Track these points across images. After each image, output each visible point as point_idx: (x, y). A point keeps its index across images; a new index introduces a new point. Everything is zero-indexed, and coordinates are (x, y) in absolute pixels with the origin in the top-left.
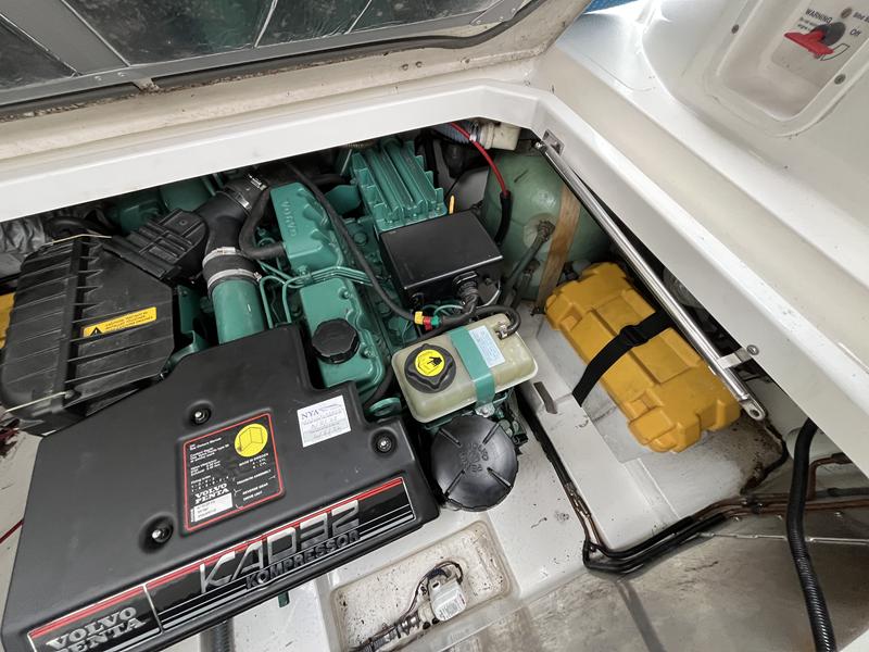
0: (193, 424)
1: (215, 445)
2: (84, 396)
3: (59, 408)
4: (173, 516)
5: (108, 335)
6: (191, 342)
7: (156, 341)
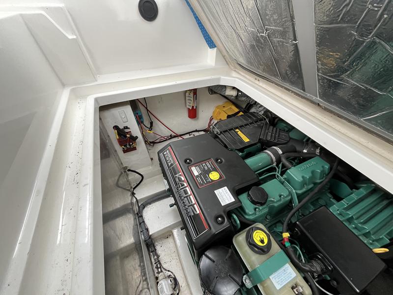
0: (217, 160)
1: (211, 167)
2: (220, 136)
3: (215, 133)
4: (192, 163)
5: (238, 134)
6: (242, 153)
7: (239, 144)
